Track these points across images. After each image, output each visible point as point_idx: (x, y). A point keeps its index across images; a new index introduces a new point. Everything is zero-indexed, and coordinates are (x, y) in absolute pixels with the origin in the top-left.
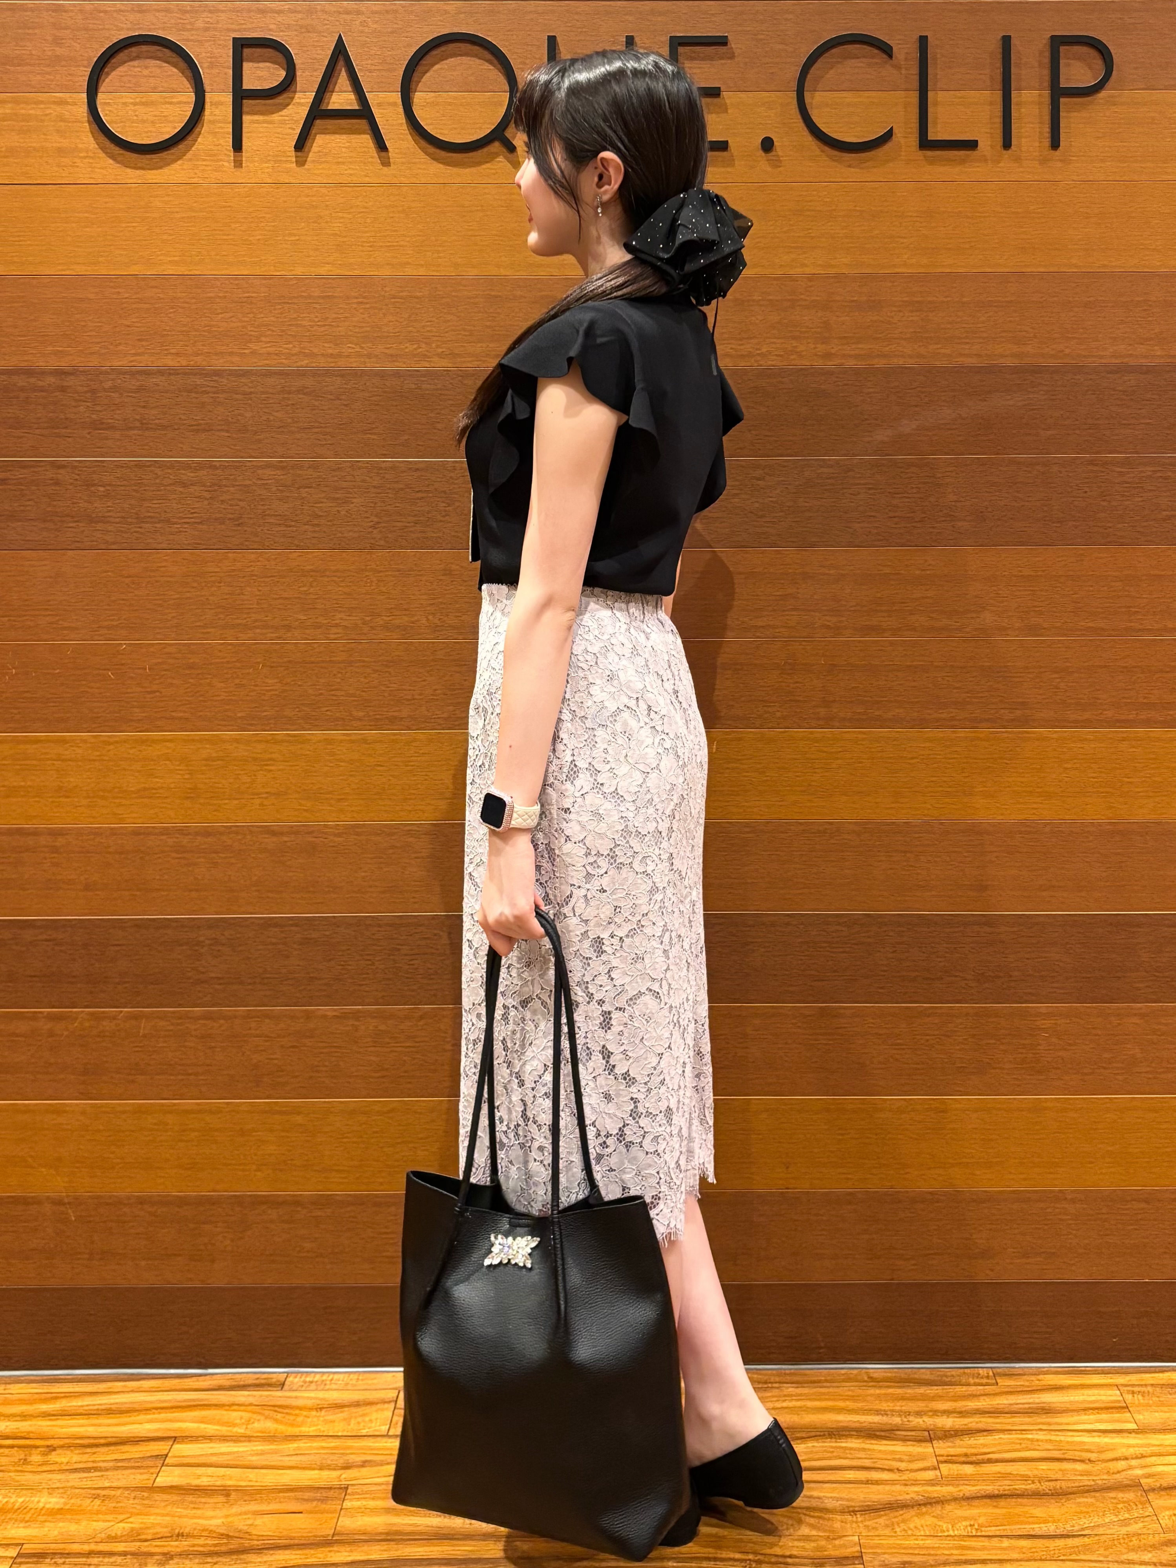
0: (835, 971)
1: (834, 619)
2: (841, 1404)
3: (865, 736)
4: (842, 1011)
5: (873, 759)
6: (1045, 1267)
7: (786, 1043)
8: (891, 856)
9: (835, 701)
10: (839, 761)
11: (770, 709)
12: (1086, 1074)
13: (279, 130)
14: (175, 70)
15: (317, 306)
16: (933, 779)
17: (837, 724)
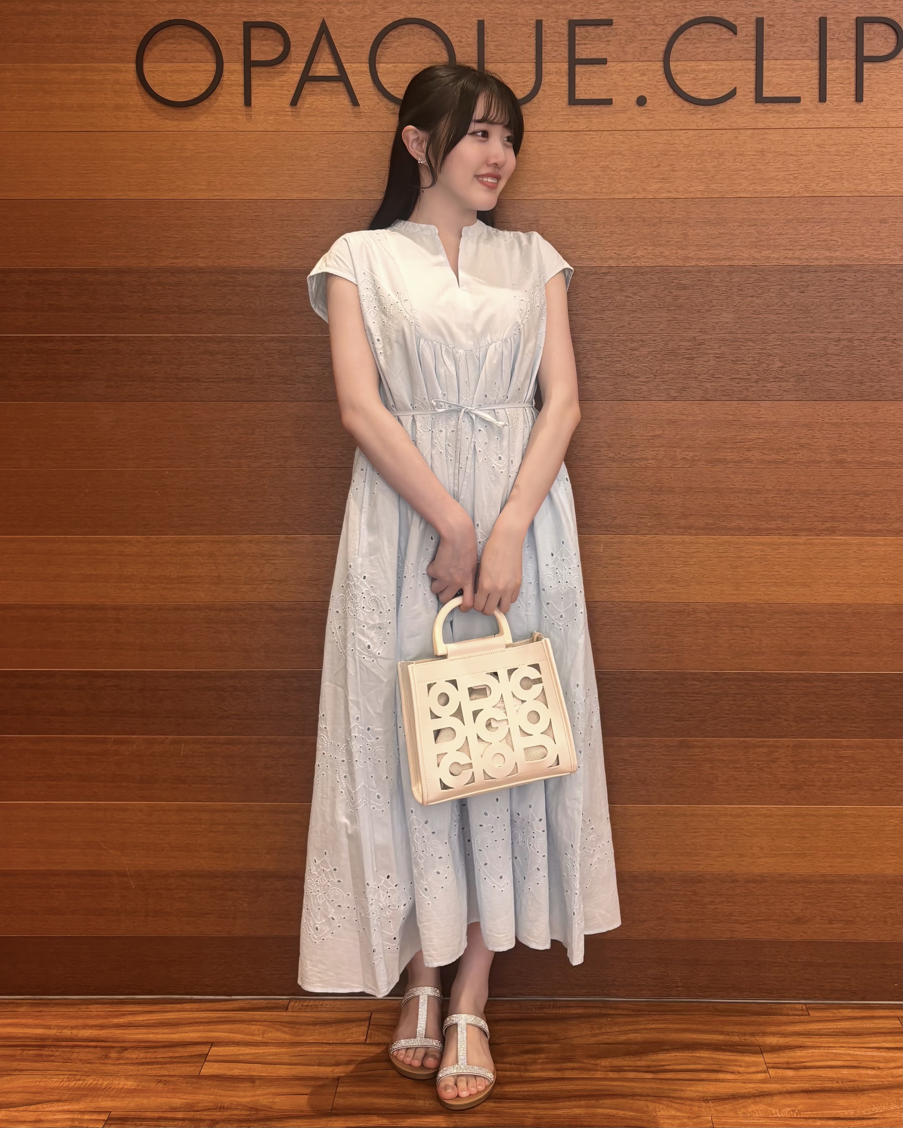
0: (691, 714)
1: (691, 454)
2: (694, 1027)
3: (713, 541)
4: (696, 743)
5: (720, 557)
6: (844, 931)
7: (654, 766)
8: (732, 630)
9: (691, 515)
10: (695, 560)
11: (643, 521)
12: (876, 790)
13: (278, 92)
14: (201, 46)
15: (307, 222)
16: (764, 573)
17: (693, 532)
